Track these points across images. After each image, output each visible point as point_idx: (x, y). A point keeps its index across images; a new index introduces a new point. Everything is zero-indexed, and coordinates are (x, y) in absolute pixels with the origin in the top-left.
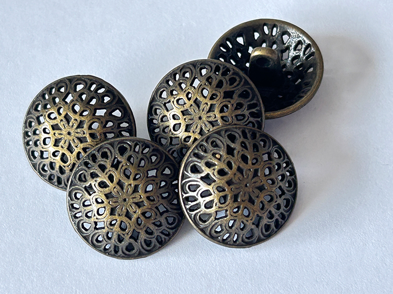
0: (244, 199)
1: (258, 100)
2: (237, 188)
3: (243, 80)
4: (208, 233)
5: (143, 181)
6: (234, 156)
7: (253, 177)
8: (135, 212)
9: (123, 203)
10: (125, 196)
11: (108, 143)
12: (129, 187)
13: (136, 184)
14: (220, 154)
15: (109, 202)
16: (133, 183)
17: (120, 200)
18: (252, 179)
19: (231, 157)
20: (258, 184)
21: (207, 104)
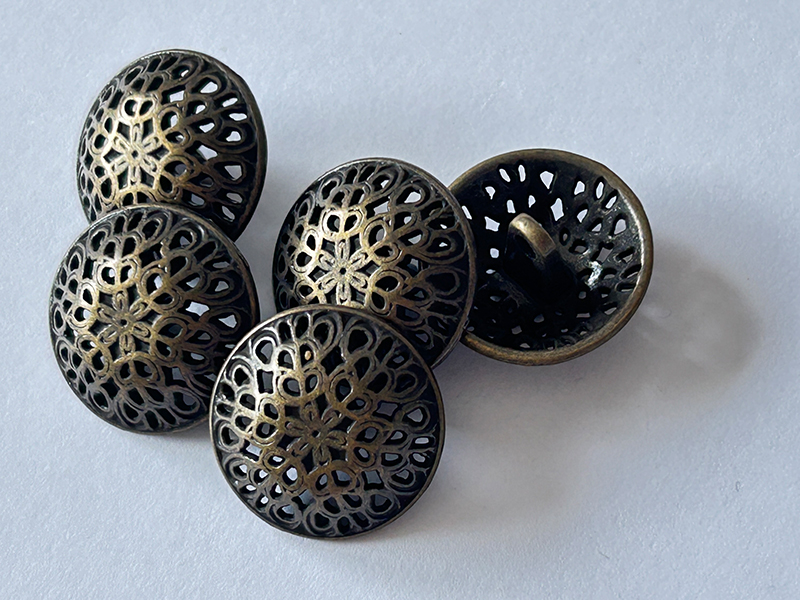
0: (296, 452)
1: (463, 305)
2: (298, 429)
3: (462, 255)
4: (224, 463)
5: (167, 314)
6: (328, 373)
7: (336, 428)
8: (126, 352)
9: (117, 325)
10: (126, 316)
11: (171, 212)
12: (142, 306)
13: (155, 309)
14: (312, 354)
15: (99, 309)
16: (152, 305)
17: (116, 317)
18: (332, 430)
19: (323, 371)
20: (336, 445)
21: (367, 256)
